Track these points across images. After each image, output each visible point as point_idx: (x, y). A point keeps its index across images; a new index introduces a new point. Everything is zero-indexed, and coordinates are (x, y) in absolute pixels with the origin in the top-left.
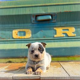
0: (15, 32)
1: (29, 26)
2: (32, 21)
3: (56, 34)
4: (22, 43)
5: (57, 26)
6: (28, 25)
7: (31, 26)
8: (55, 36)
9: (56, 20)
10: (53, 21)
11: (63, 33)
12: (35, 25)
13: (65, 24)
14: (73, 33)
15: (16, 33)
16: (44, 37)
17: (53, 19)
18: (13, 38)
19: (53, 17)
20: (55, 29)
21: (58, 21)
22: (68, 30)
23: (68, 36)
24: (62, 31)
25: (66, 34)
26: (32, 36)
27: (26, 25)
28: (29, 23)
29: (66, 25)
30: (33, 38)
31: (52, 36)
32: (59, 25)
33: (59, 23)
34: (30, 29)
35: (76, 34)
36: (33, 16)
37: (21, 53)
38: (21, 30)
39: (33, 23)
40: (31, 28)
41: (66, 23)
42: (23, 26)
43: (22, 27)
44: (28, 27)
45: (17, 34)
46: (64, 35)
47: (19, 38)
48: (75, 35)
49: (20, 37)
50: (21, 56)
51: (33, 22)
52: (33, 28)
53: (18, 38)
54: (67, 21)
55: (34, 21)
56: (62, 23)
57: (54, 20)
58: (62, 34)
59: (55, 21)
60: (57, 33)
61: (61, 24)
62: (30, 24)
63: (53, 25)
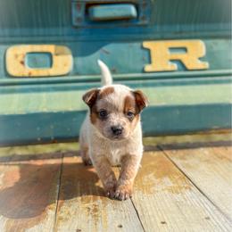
0: (16, 56)
1: (63, 35)
2: (74, 19)
3: (150, 62)
4: (39, 90)
6: (60, 31)
7: (69, 35)
8: (148, 68)
9: (150, 20)
10: (140, 23)
11: (172, 61)
13: (176, 33)
14: (200, 59)
15: (20, 58)
16: (114, 71)
17: (141, 15)
18: (8, 75)
19: (141, 9)
20: (146, 44)
21: (156, 24)
22: (185, 49)
23: (186, 69)
24: (168, 52)
25: (180, 62)
26: (75, 66)
27: (53, 31)
28: (63, 26)
29: (179, 36)
30: (77, 74)
31: (140, 67)
32: (158, 36)
33: (158, 28)
34: (67, 44)
35: (210, 62)
36: (78, 6)
37: (38, 129)
38: (37, 48)
39: (76, 27)
40: (70, 41)
41: (178, 28)
42: (44, 36)
43: (41, 39)
44: (61, 38)
45: (22, 63)
46: (175, 66)
47: (30, 74)
48: (206, 65)
49: (35, 72)
51: (75, 23)
52: (76, 41)
53: (26, 74)
55: (78, 19)
56: (165, 28)
57: (144, 18)
58: (170, 63)
59: (146, 22)
60: (153, 59)
61: (164, 32)
62: (66, 30)
63: (140, 33)
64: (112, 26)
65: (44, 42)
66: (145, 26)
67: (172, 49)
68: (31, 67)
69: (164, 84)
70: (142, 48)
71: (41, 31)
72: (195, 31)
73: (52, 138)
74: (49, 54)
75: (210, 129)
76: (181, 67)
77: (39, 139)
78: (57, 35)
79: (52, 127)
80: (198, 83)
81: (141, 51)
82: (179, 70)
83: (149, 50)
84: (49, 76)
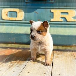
0: (5, 12)
1: (21, 5)
4: (12, 25)
7: (24, 5)
8: (52, 20)
11: (62, 17)
12: (28, 4)
13: (65, 6)
14: (73, 17)
15: (6, 13)
16: (39, 20)
18: (2, 19)
20: (52, 11)
22: (68, 13)
23: (67, 21)
24: (60, 14)
25: (65, 18)
26: (25, 17)
27: (18, 4)
28: (22, 2)
30: (25, 20)
31: (49, 20)
34: (23, 9)
37: (10, 38)
38: (12, 10)
39: (26, 3)
41: (66, 4)
42: (15, 5)
44: (21, 7)
45: (7, 15)
52: (26, 8)
53: (8, 19)
54: (67, 2)
59: (53, 2)
60: (54, 17)
67: (62, 13)
68: (10, 16)
69: (57, 27)
70: (51, 12)
71: (14, 4)
73: (14, 42)
74: (16, 12)
77: (10, 42)
78: (20, 5)
79: (14, 38)
80: (71, 27)
81: (50, 13)
82: (64, 21)
83: (53, 13)
84: (16, 21)
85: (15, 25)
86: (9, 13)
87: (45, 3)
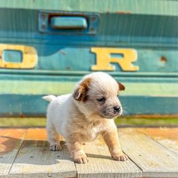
1: (31, 38)
2: (40, 26)
3: (95, 63)
4: (12, 79)
5: (97, 43)
6: (29, 35)
7: (35, 38)
8: (94, 67)
9: (98, 31)
10: (90, 33)
11: (112, 63)
12: (45, 36)
13: (116, 42)
14: (133, 63)
16: (68, 69)
17: (91, 26)
19: (91, 22)
20: (93, 50)
21: (101, 34)
22: (122, 55)
23: (122, 70)
24: (109, 57)
25: (117, 64)
26: (39, 63)
27: (24, 34)
28: (31, 31)
29: (119, 44)
30: (41, 68)
31: (88, 67)
32: (103, 44)
33: (103, 38)
34: (35, 45)
35: (140, 66)
36: (43, 16)
37: (11, 106)
38: (12, 47)
39: (42, 33)
40: (36, 43)
41: (118, 38)
42: (17, 38)
44: (29, 41)
46: (114, 68)
47: (6, 65)
48: (137, 68)
49: (9, 65)
50: (11, 113)
51: (41, 30)
52: (40, 43)
53: (3, 66)
54: (121, 34)
55: (43, 27)
56: (109, 38)
57: (92, 29)
58: (110, 65)
59: (94, 32)
60: (98, 61)
61: (107, 41)
62: (33, 35)
63: (90, 41)
64: (69, 33)
65: (17, 43)
66: (94, 35)
67: (112, 54)
68: (7, 61)
70: (91, 52)
71: (15, 34)
72: (131, 42)
73: (21, 113)
74: (20, 52)
75: (135, 114)
76: (118, 69)
78: (27, 38)
79: (21, 105)
81: (89, 54)
82: (116, 71)
83: (95, 54)
84: (20, 69)
85: (18, 79)
86: (5, 54)
87: (79, 35)
